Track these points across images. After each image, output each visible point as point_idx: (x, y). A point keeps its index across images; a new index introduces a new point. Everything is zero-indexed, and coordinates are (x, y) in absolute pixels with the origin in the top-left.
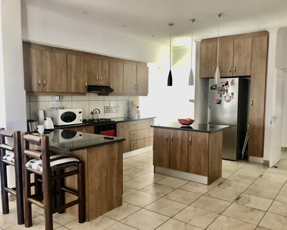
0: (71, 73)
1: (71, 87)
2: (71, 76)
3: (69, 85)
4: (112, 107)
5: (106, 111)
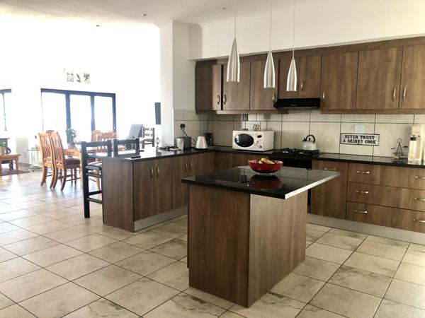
0: (255, 85)
1: (254, 103)
2: (255, 89)
4: (359, 135)
5: (344, 141)
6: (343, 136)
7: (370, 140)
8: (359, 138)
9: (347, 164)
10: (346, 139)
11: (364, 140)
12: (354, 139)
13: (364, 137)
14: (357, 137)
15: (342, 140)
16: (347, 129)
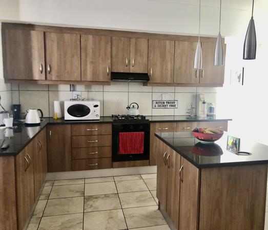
0: (86, 57)
1: (85, 74)
2: (86, 61)
3: (82, 73)
4: (165, 102)
5: (155, 106)
6: (155, 102)
7: (172, 104)
8: (166, 104)
9: (175, 123)
10: (157, 105)
11: (169, 105)
12: (161, 104)
13: (169, 103)
14: (164, 103)
15: (154, 106)
16: (157, 97)
